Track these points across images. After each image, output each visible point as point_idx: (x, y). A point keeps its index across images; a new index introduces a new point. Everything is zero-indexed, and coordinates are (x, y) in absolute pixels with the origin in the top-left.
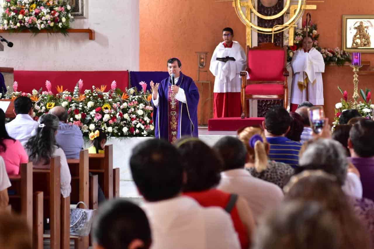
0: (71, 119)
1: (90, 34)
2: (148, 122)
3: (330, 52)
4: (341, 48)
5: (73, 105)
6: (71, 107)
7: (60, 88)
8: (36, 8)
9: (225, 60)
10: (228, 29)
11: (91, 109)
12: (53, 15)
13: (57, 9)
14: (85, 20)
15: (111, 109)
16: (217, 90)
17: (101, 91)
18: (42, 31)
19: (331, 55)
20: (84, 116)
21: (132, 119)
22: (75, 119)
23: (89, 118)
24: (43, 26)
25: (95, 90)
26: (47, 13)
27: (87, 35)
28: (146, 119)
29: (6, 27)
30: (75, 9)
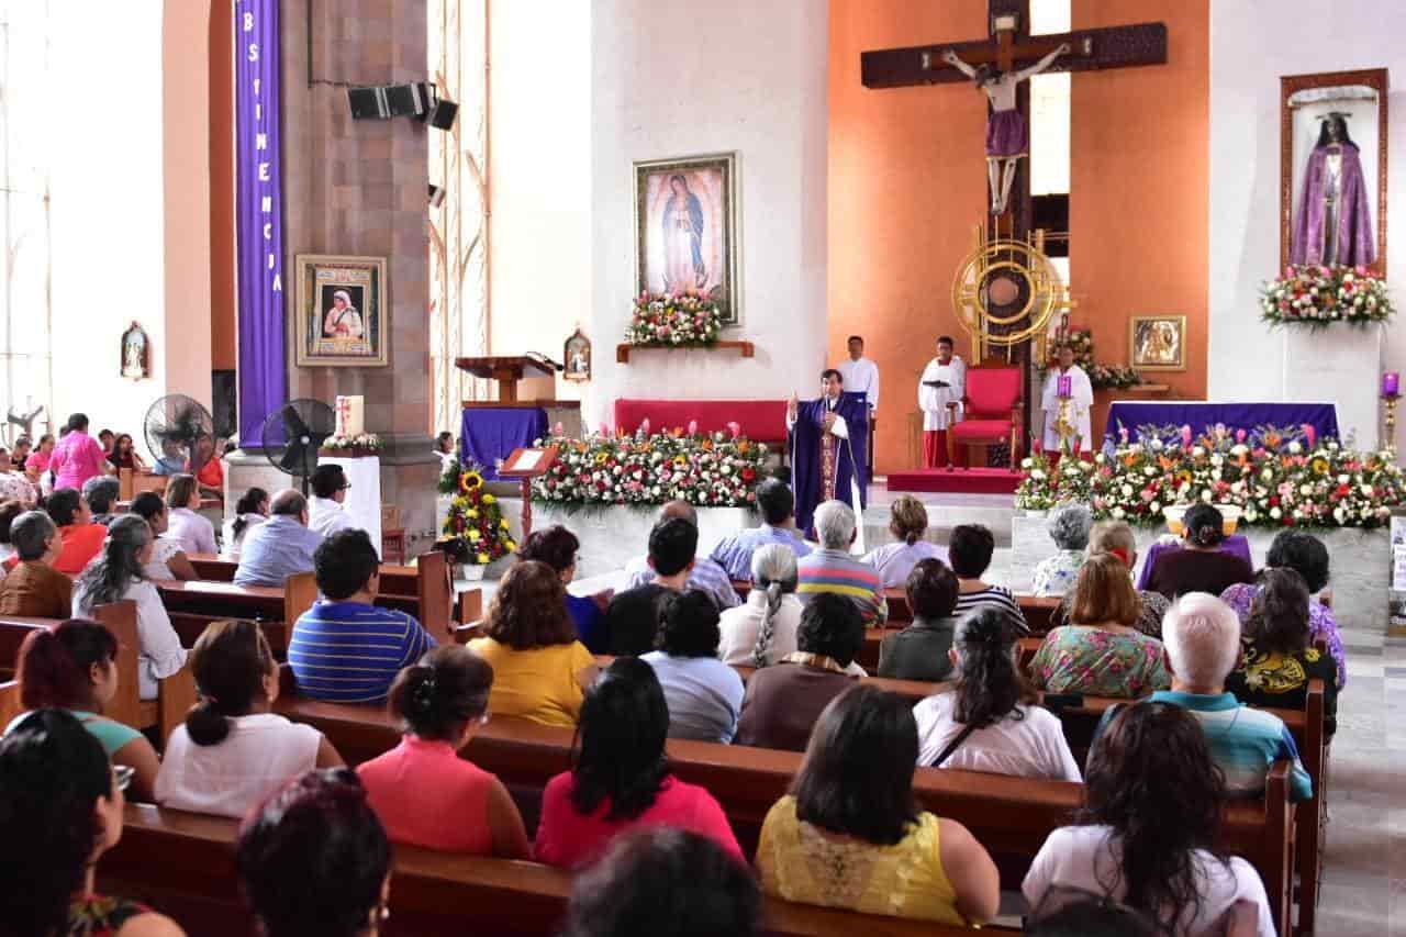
0: (628, 478)
1: (747, 350)
2: (737, 484)
3: (1109, 370)
4: (1126, 364)
5: (632, 458)
6: (629, 460)
8: (673, 313)
9: (938, 384)
10: (946, 340)
11: (657, 464)
12: (694, 322)
13: (699, 314)
14: (740, 330)
15: (685, 464)
16: (927, 427)
17: (675, 436)
18: (679, 345)
19: (1108, 375)
20: (645, 475)
21: (714, 480)
22: (633, 479)
23: (652, 477)
24: (678, 338)
25: (667, 434)
26: (686, 321)
27: (740, 350)
28: (735, 480)
29: (633, 341)
30: (726, 314)
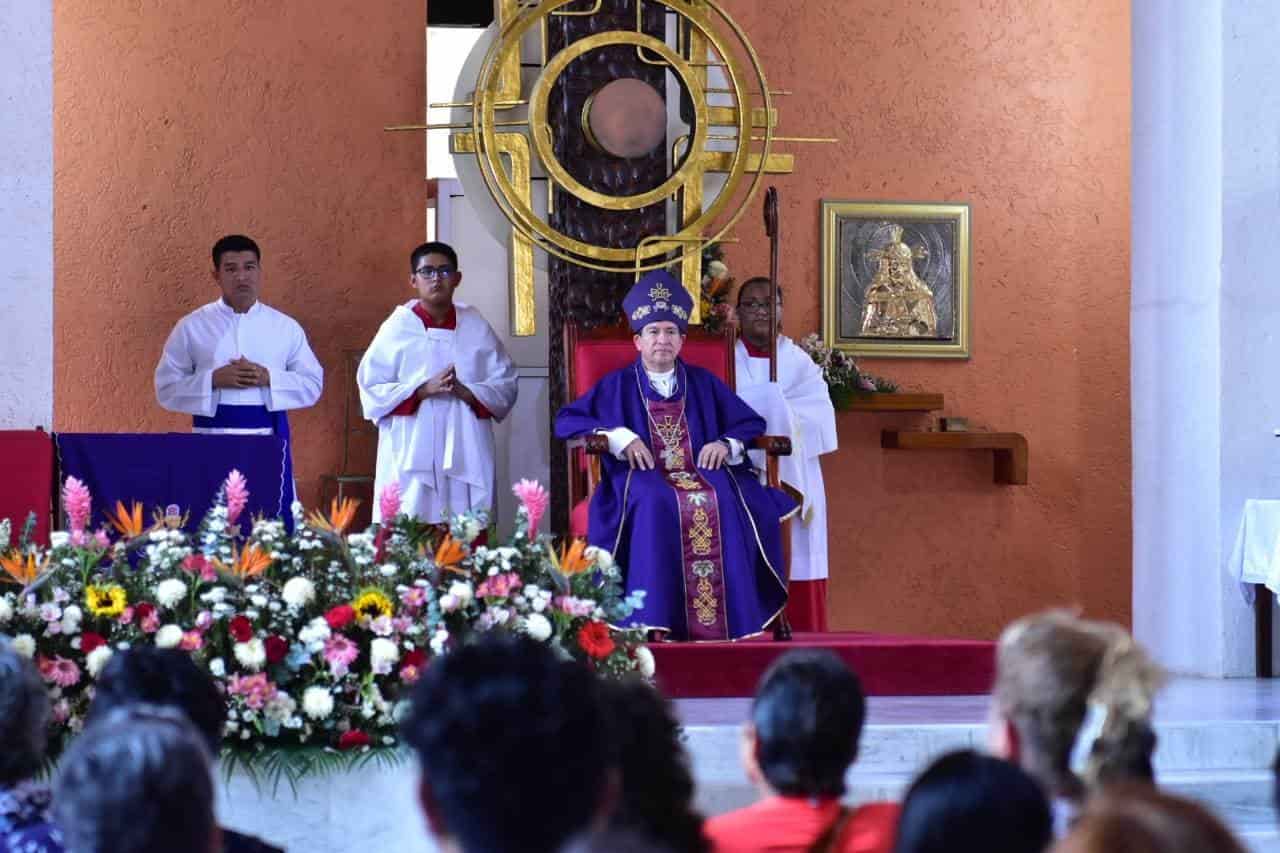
5: (216, 598)
7: (130, 512)
10: (436, 249)
11: (306, 615)
15: (395, 614)
17: (333, 526)
20: (277, 651)
22: (236, 667)
25: (306, 521)
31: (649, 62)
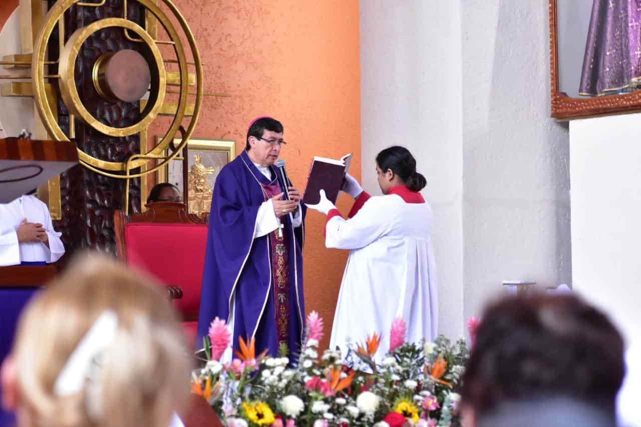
31: (131, 39)
